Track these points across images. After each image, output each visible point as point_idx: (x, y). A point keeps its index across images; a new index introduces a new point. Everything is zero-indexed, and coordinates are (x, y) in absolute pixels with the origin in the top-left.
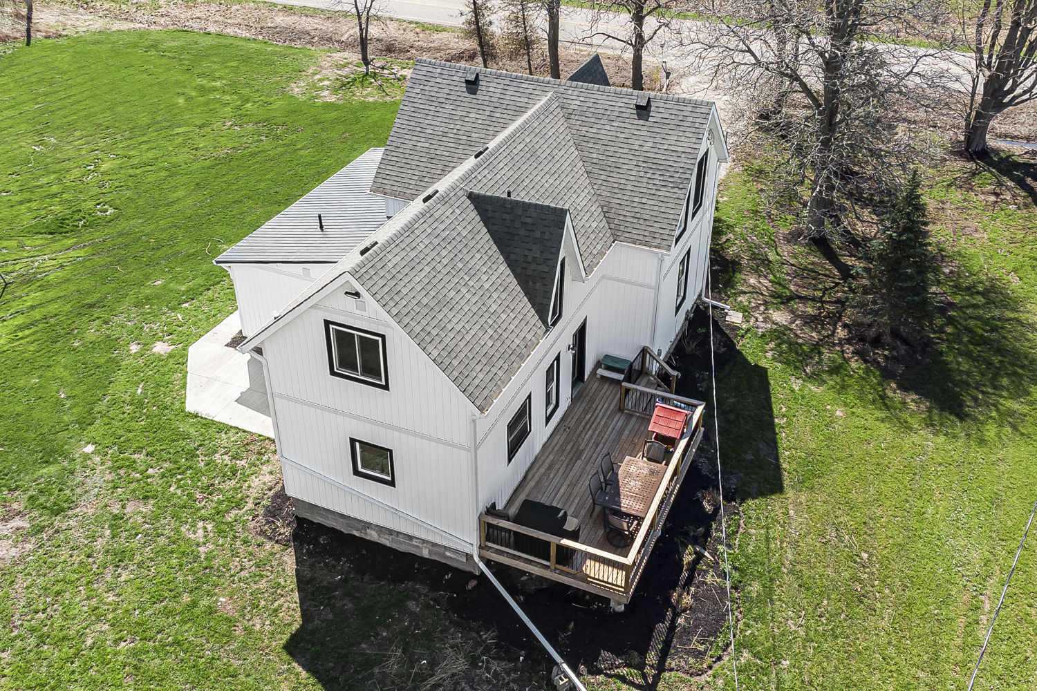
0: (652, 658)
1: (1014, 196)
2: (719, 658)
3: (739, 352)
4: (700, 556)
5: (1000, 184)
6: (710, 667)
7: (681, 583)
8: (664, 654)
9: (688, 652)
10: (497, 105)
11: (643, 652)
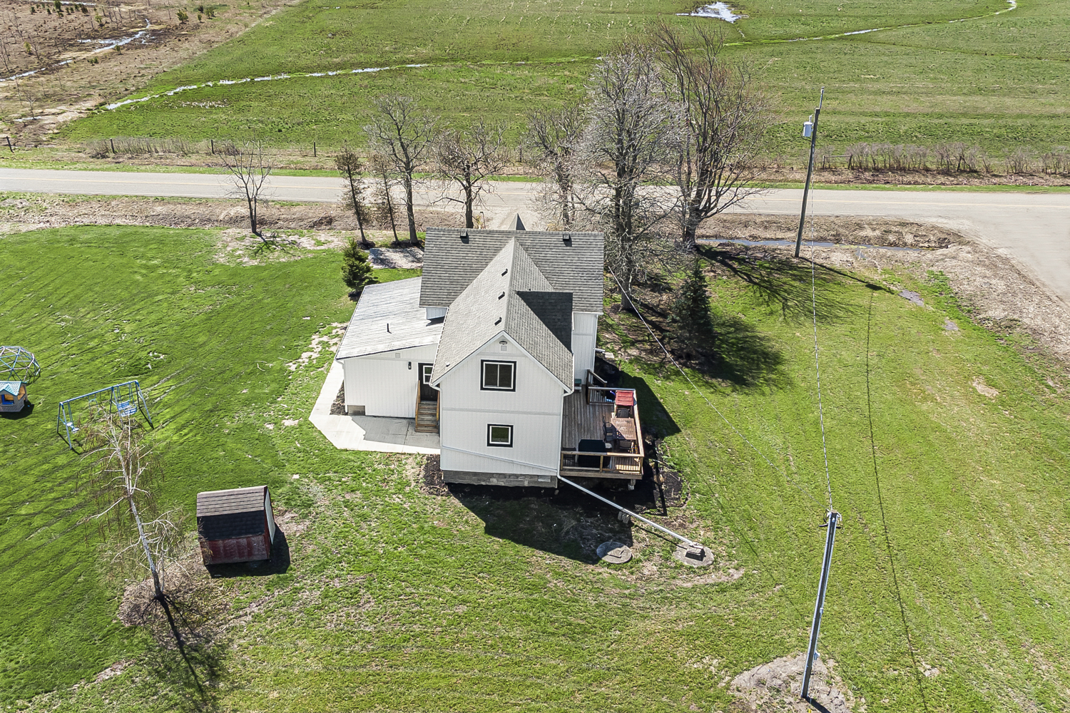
0: (658, 504)
1: (723, 271)
2: (687, 499)
3: (622, 372)
4: (657, 463)
5: (713, 265)
6: (685, 503)
7: (655, 473)
8: (663, 501)
9: (672, 499)
10: (483, 248)
11: (654, 502)
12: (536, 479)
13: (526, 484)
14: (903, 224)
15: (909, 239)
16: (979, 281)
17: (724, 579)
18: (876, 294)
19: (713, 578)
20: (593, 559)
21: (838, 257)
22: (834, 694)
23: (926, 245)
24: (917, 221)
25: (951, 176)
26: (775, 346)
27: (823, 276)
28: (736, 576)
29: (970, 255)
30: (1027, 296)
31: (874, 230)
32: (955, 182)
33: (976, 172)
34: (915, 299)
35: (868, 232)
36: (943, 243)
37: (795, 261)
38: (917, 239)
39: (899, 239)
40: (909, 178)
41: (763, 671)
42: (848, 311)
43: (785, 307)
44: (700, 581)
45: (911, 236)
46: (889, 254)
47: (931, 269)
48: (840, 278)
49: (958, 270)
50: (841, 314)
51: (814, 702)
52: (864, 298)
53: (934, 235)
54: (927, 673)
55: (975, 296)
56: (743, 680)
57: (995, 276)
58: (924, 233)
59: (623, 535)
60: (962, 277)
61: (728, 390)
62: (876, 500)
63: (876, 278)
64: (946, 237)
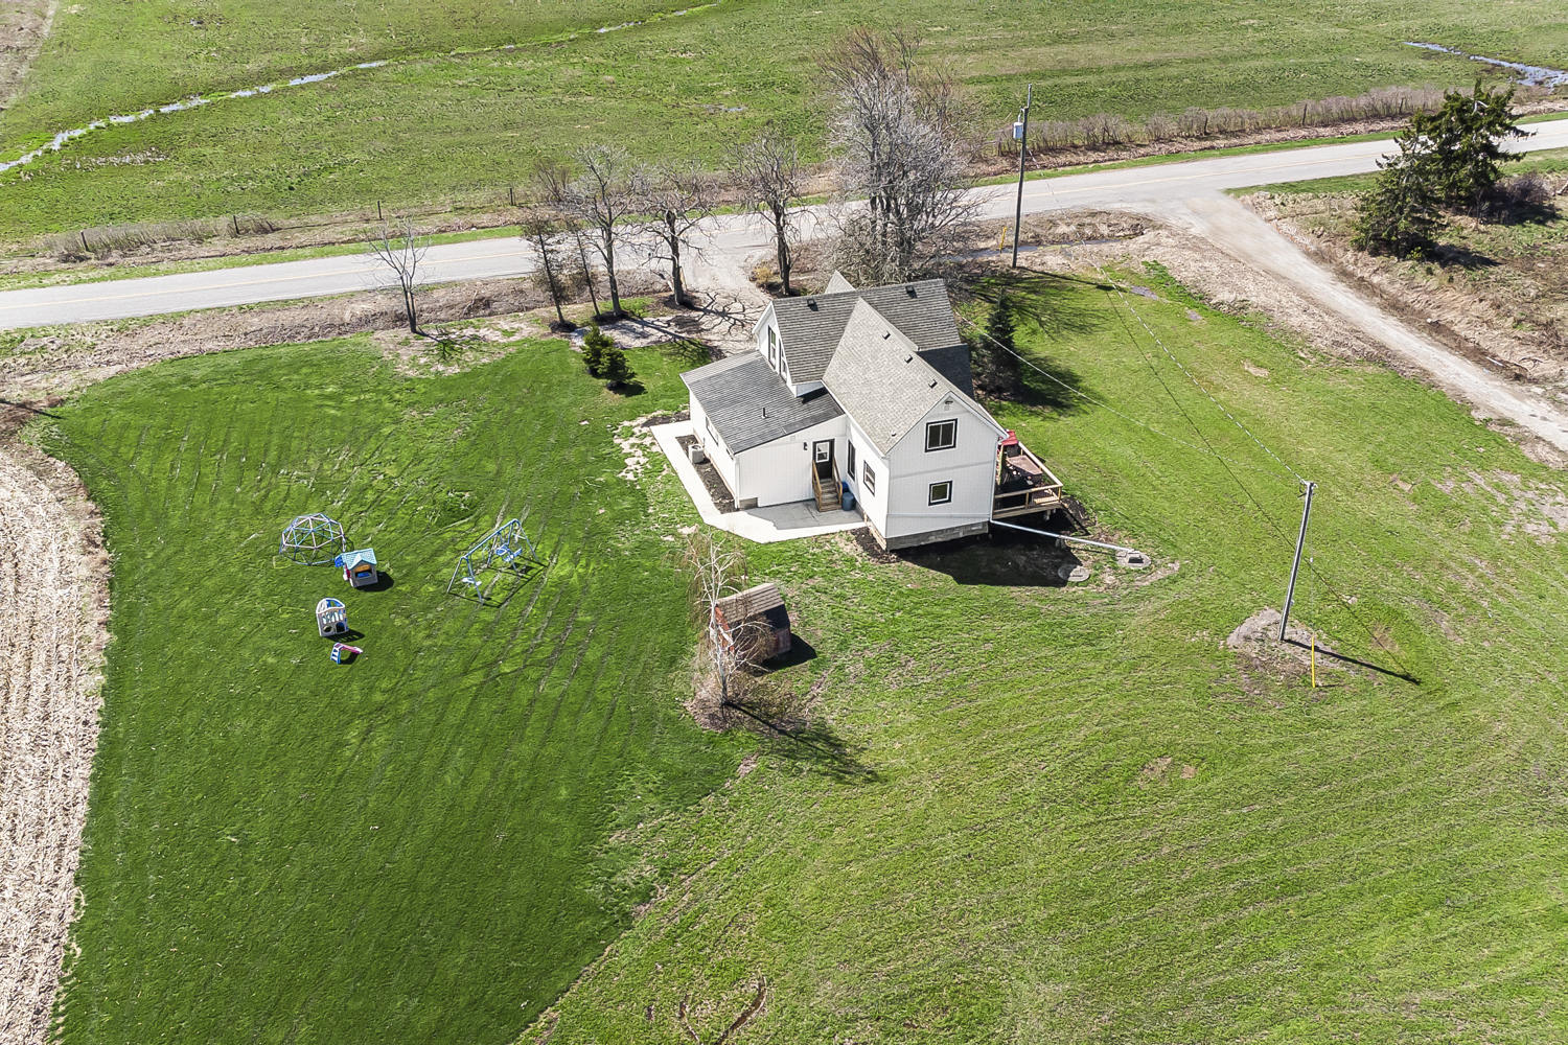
6: (1095, 521)
8: (1080, 524)
9: (1084, 520)
11: (1074, 525)
12: (969, 529)
13: (961, 535)
14: (1093, 214)
15: (1104, 230)
16: (1194, 266)
17: (1168, 573)
18: (1111, 294)
19: (1160, 574)
20: (1063, 583)
21: (1052, 261)
22: (1300, 632)
23: (1121, 234)
24: (1103, 209)
25: (1100, 151)
26: (1062, 364)
27: (1052, 284)
28: (1176, 569)
29: (1170, 240)
30: (1242, 274)
31: (1068, 225)
32: (1107, 158)
33: (1119, 143)
34: (1148, 294)
35: (1062, 229)
36: (1137, 231)
37: (1016, 272)
38: (1111, 228)
39: (1095, 231)
40: (1062, 159)
41: (1243, 630)
42: (1099, 317)
43: (1042, 324)
44: (1153, 578)
45: (1105, 227)
46: (1095, 249)
47: (1143, 259)
48: (1069, 285)
49: (1168, 257)
50: (1095, 322)
51: (1289, 641)
52: (1102, 301)
53: (1125, 222)
54: (1350, 602)
55: (1198, 281)
56: (1232, 640)
57: (1204, 257)
58: (1116, 222)
59: (1069, 559)
60: (1176, 264)
61: (1055, 415)
62: (1237, 485)
63: (1101, 278)
64: (1138, 222)
